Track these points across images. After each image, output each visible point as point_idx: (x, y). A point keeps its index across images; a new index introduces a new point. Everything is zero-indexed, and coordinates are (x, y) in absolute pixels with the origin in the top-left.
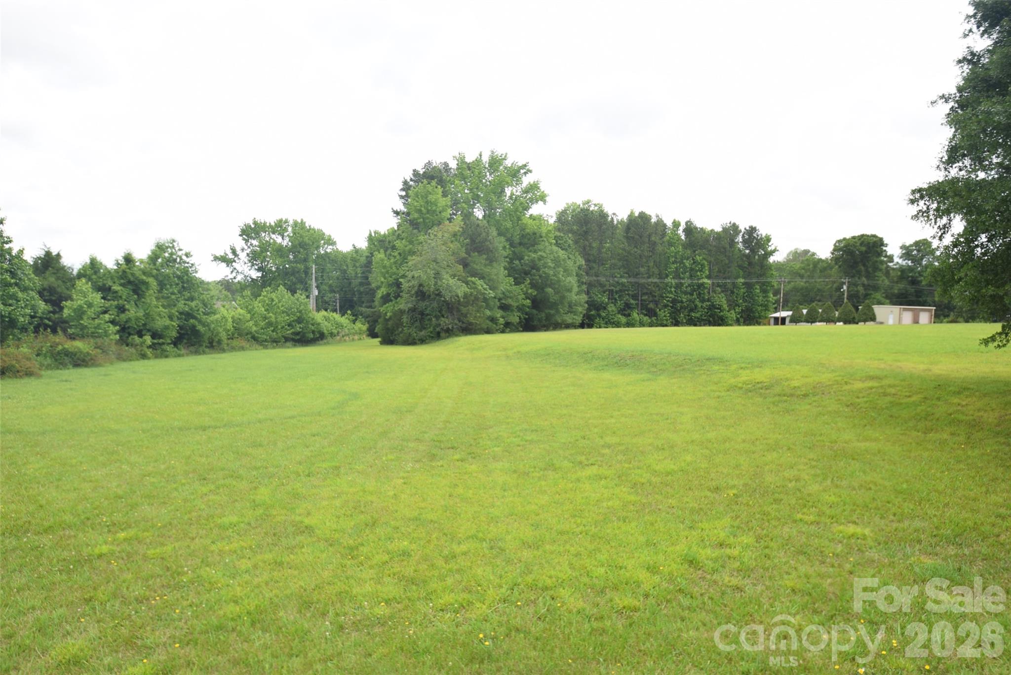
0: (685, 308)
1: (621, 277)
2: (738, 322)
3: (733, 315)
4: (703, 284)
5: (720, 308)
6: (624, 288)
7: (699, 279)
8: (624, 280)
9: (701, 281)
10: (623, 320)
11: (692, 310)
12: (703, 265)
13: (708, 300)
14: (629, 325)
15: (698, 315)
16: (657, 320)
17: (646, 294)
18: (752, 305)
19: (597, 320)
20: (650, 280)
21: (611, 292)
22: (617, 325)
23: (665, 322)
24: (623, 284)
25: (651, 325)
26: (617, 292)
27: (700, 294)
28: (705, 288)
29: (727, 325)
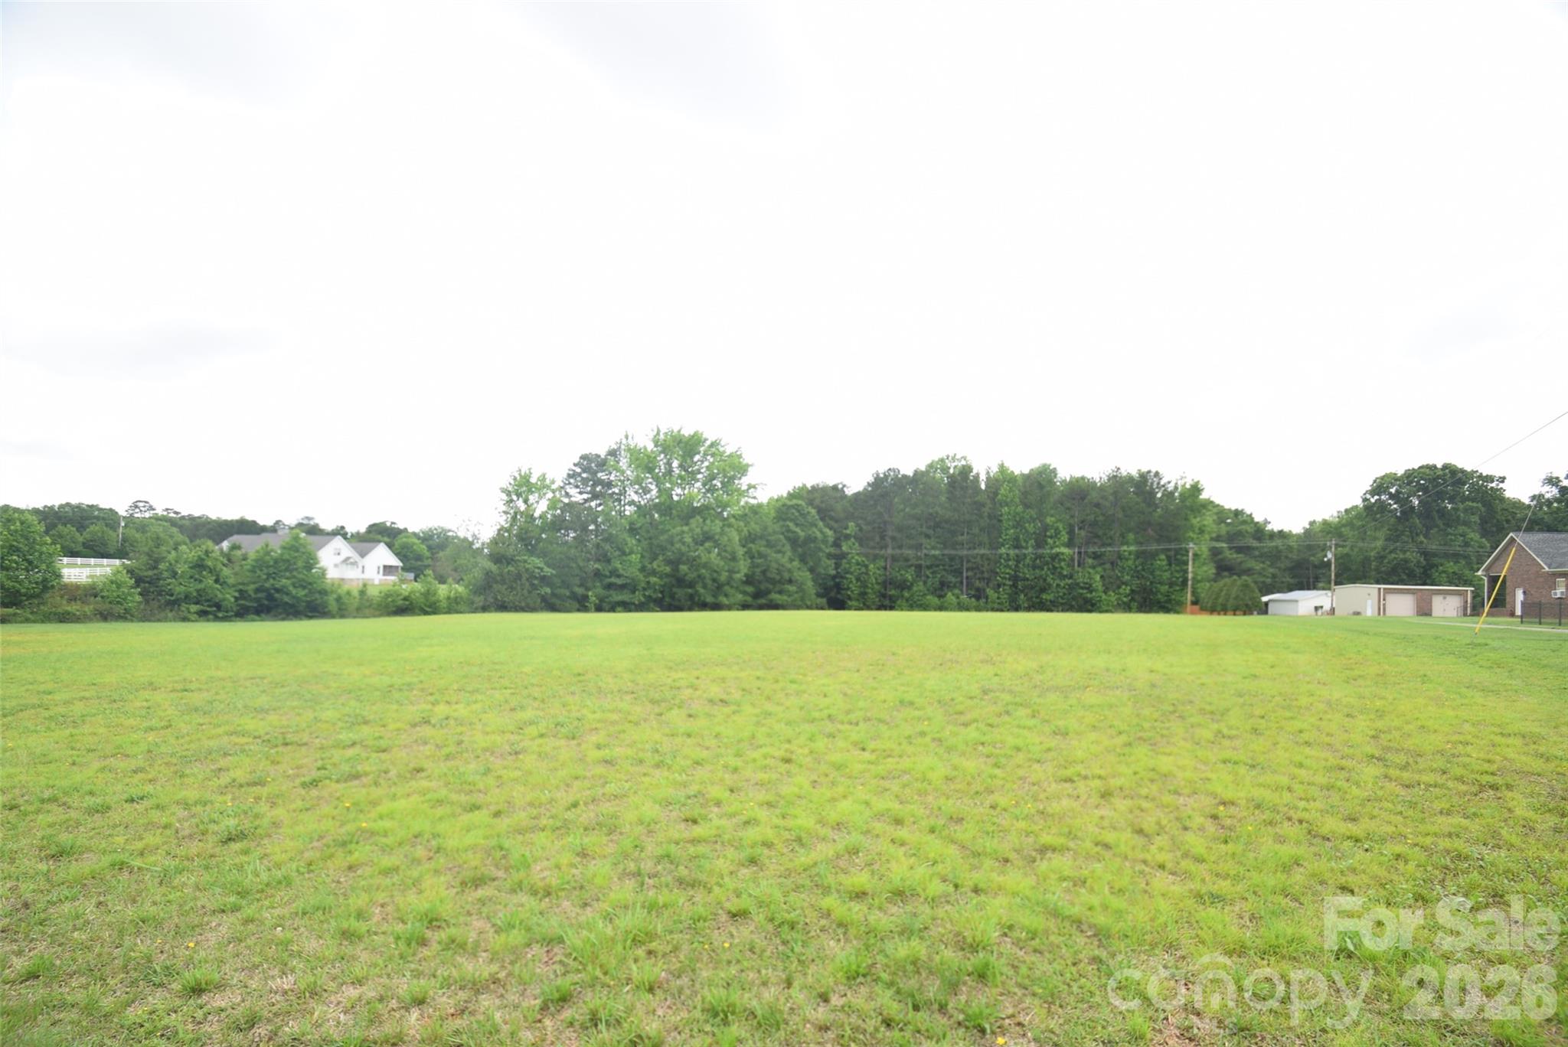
0: (1032, 588)
1: (933, 548)
2: (1127, 608)
3: (1113, 597)
4: (1058, 554)
5: (1089, 588)
6: (938, 562)
7: (1052, 548)
8: (937, 552)
9: (1055, 551)
10: (935, 600)
11: (1043, 590)
12: (1057, 530)
13: (1071, 577)
14: (941, 608)
15: (1049, 597)
16: (987, 603)
17: (972, 569)
18: (1151, 583)
19: (899, 602)
20: (976, 551)
21: (919, 567)
22: (925, 608)
23: (996, 606)
24: (934, 556)
25: (978, 609)
26: (928, 567)
27: (1055, 568)
28: (1060, 560)
29: (1101, 612)
